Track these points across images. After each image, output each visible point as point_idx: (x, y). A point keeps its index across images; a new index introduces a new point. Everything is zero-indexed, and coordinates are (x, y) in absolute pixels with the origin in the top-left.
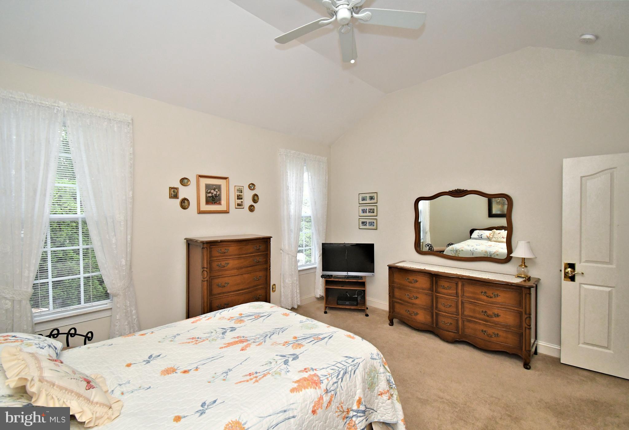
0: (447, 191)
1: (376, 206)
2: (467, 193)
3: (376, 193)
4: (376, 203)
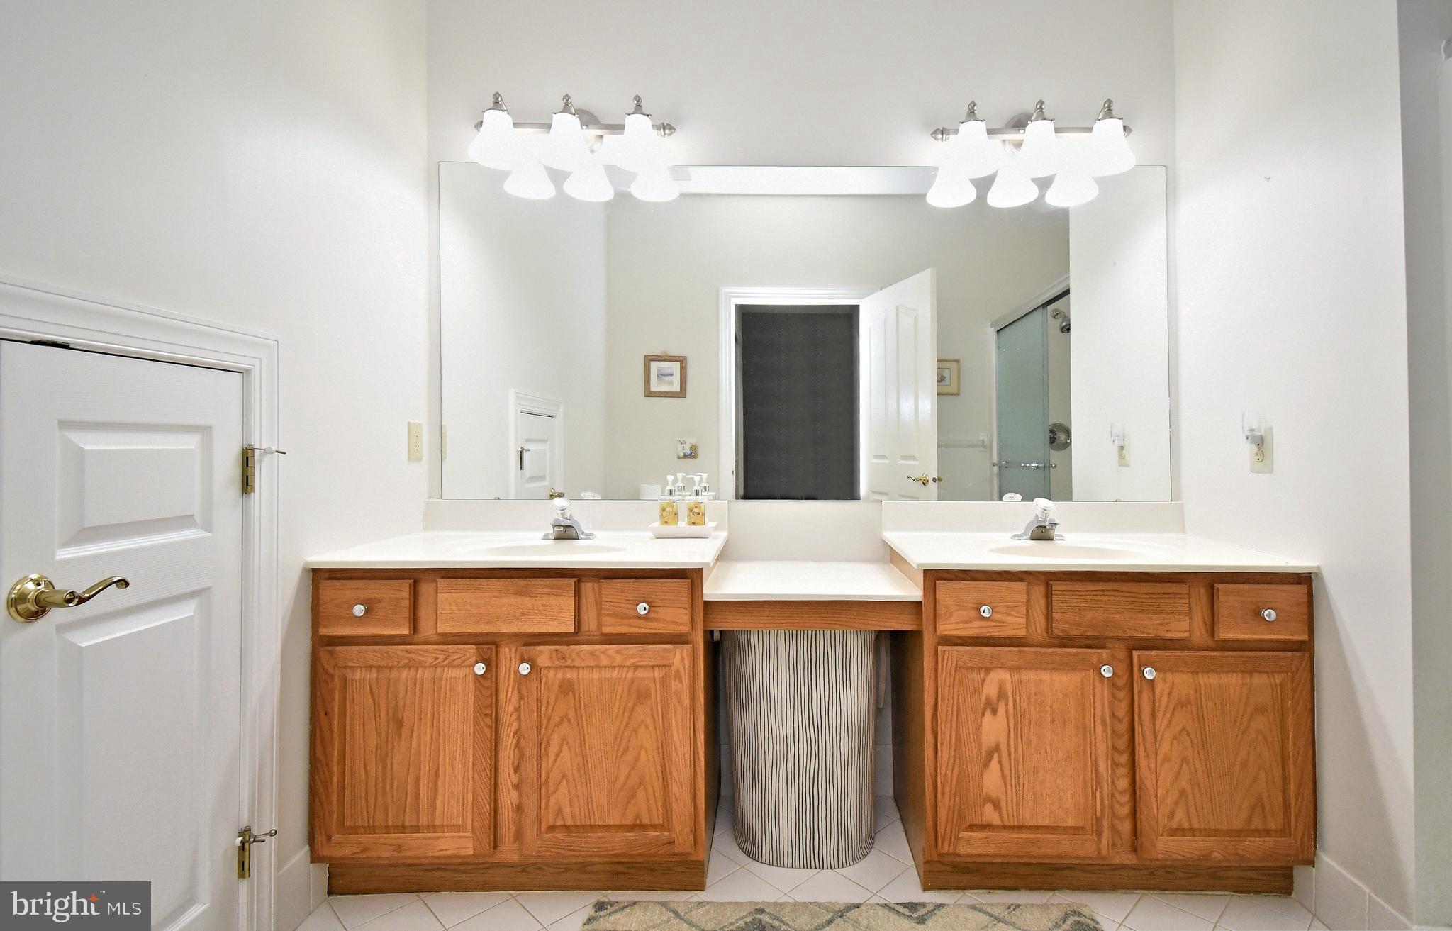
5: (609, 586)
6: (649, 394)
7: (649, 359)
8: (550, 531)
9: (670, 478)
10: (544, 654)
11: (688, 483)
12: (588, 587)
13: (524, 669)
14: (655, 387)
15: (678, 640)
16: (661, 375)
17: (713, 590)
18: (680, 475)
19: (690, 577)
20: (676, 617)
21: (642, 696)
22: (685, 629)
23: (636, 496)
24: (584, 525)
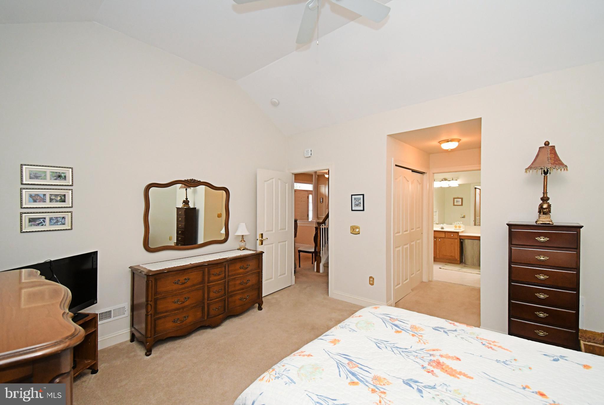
0: (183, 179)
1: (70, 190)
2: (200, 184)
3: (70, 168)
4: (71, 185)
5: (449, 233)
6: (454, 205)
7: (454, 198)
8: (440, 228)
9: (456, 223)
10: (442, 239)
11: (459, 223)
12: (446, 233)
13: (440, 240)
14: (455, 204)
15: (456, 239)
16: (457, 201)
17: (460, 234)
18: (458, 222)
19: (458, 233)
20: (456, 236)
21: (452, 244)
22: (457, 238)
23: (451, 224)
24: (444, 228)
